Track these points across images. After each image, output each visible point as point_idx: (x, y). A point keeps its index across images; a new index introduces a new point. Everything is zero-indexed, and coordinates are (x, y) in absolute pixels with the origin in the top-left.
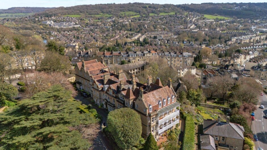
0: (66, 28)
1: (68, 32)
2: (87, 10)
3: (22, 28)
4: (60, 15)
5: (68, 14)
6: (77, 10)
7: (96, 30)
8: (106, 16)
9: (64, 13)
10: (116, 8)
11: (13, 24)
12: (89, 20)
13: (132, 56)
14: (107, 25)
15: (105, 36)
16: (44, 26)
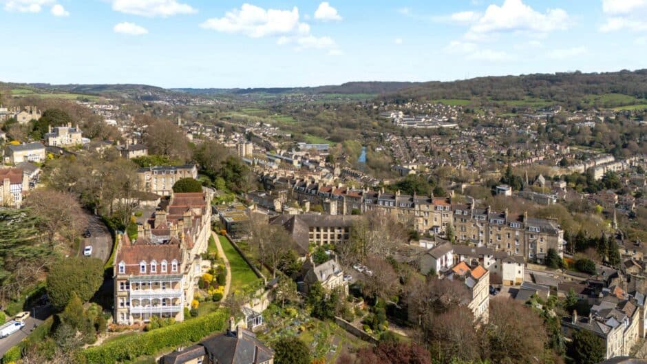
0: (423, 129)
1: (422, 137)
2: (492, 88)
4: (424, 98)
5: (444, 98)
6: (467, 89)
7: (491, 137)
8: (537, 104)
9: (435, 96)
10: (573, 86)
12: (487, 113)
13: (384, 204)
14: (529, 127)
16: (382, 122)
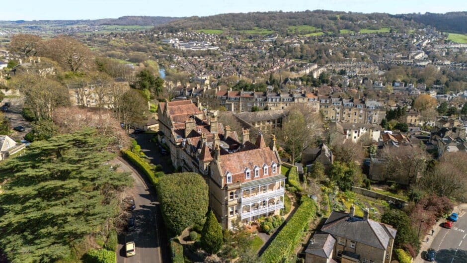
0: (197, 51)
1: (199, 57)
2: (234, 21)
3: (133, 49)
4: (190, 29)
5: (203, 28)
6: (218, 22)
7: (243, 56)
8: (263, 32)
9: (197, 26)
10: (282, 20)
11: (121, 42)
12: (235, 39)
13: (272, 100)
14: (263, 48)
15: (255, 67)
16: (165, 46)
